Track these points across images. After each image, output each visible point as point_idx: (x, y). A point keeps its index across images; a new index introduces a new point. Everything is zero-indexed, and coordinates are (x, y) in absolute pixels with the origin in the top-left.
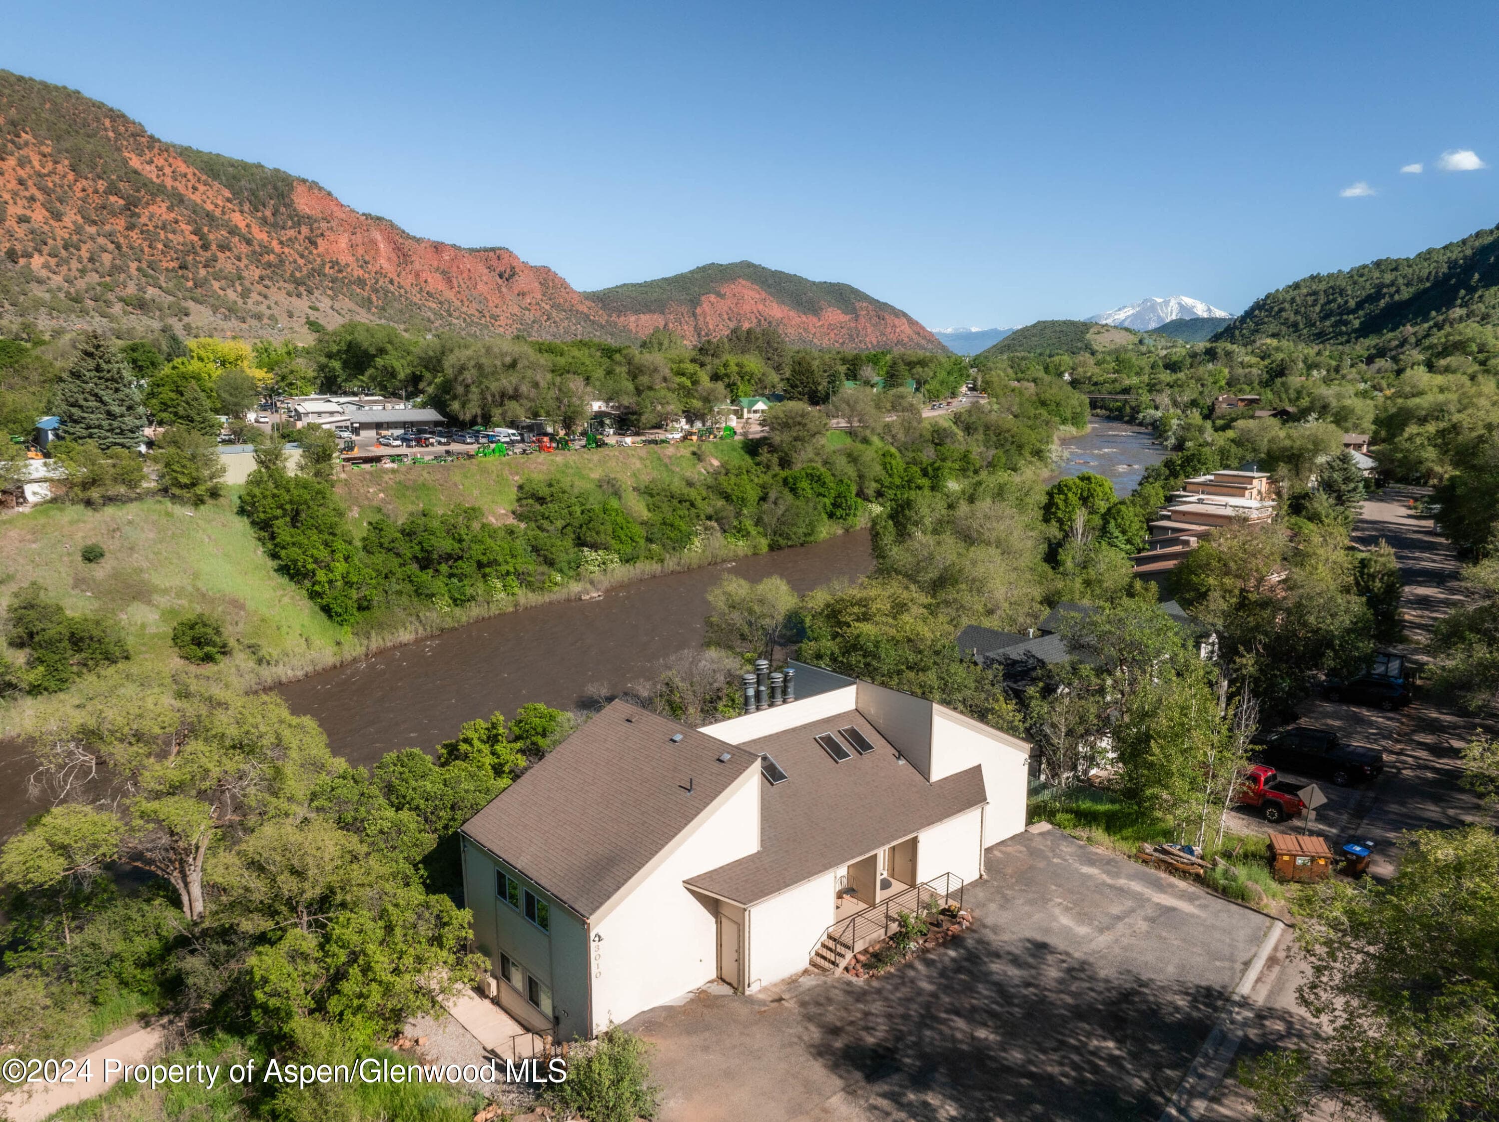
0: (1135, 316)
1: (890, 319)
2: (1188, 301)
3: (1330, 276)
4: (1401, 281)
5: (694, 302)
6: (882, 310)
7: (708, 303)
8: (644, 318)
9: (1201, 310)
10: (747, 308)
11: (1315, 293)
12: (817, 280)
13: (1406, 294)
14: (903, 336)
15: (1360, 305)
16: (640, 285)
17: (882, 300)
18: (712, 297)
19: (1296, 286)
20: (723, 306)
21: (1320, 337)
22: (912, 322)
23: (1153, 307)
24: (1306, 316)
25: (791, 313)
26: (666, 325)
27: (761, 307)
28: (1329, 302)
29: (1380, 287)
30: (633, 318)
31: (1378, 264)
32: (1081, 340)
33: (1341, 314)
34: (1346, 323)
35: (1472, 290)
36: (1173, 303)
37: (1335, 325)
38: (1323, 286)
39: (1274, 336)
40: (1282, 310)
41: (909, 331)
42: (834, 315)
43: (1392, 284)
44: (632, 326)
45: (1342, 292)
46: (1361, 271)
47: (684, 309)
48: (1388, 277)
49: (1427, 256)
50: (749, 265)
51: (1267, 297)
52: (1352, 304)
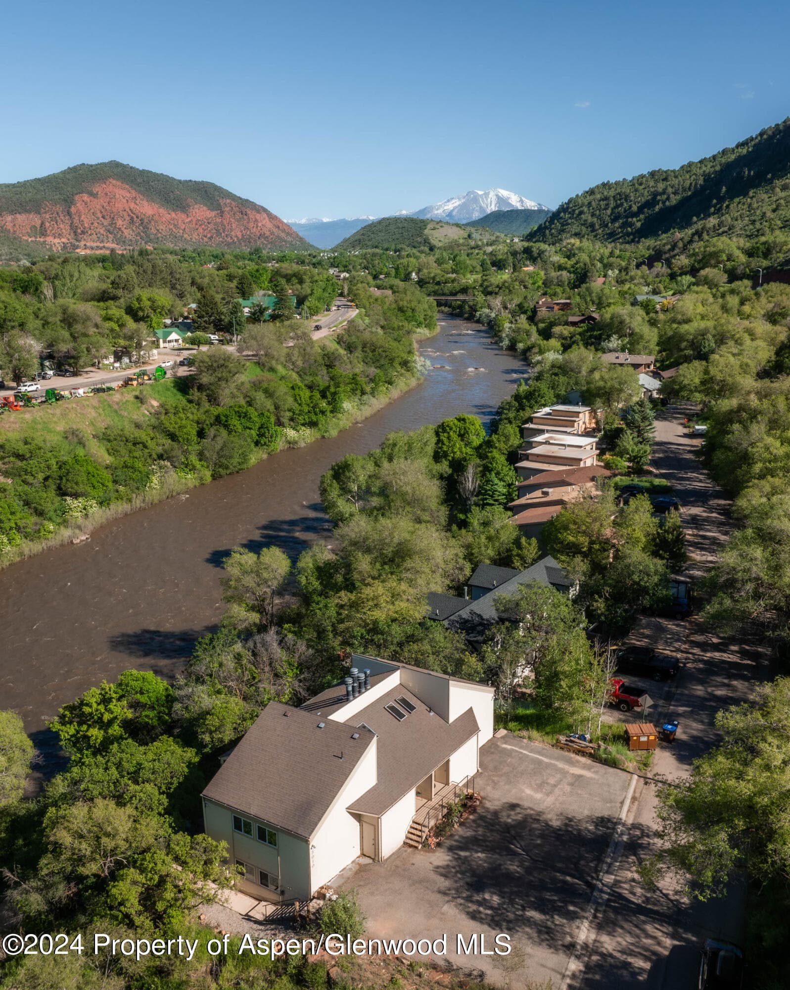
0: (462, 207)
1: (252, 214)
2: (504, 193)
3: (617, 183)
4: (670, 190)
5: (68, 202)
6: (244, 207)
7: (81, 202)
8: (21, 218)
9: (515, 201)
10: (119, 206)
11: (606, 199)
12: (183, 178)
13: (674, 200)
14: (264, 230)
15: (641, 210)
16: (14, 185)
17: (244, 197)
18: (85, 197)
19: (592, 192)
20: (97, 204)
21: (611, 236)
22: (272, 217)
23: (476, 199)
24: (599, 218)
25: (161, 210)
26: (42, 224)
27: (132, 205)
28: (617, 207)
29: (655, 195)
30: (9, 218)
31: (652, 174)
32: (420, 235)
33: (627, 217)
34: (631, 225)
35: (721, 200)
36: (492, 195)
37: (624, 225)
38: (612, 193)
39: (576, 235)
40: (581, 213)
41: (269, 225)
42: (201, 211)
43: (664, 192)
44: (9, 226)
45: (627, 198)
46: (639, 180)
47: (59, 208)
48: (661, 186)
49: (688, 168)
50: (114, 165)
51: (570, 201)
52: (635, 208)
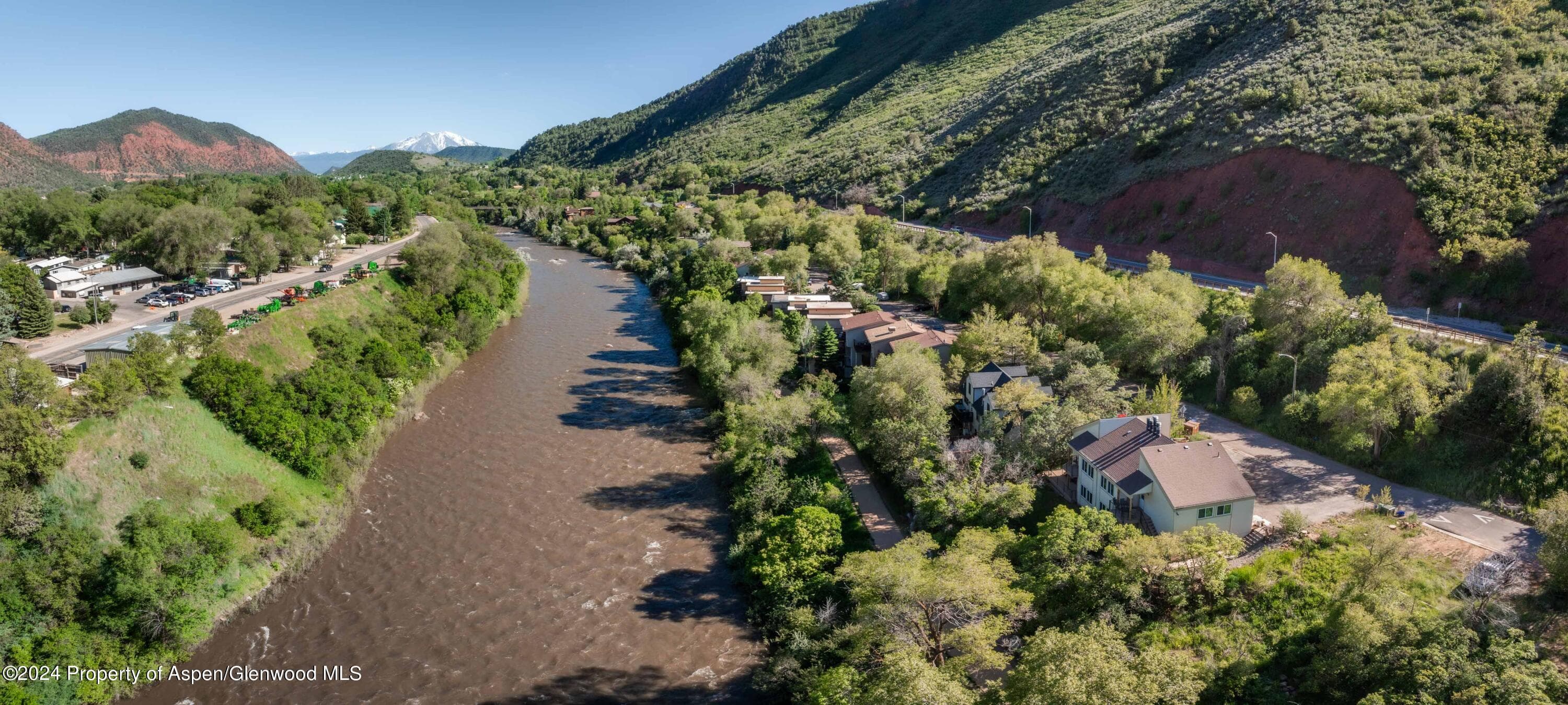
1: (262, 148)
3: (568, 126)
4: (612, 132)
5: (119, 140)
6: (257, 142)
7: (129, 141)
8: (81, 155)
10: (159, 142)
11: (563, 137)
12: (208, 120)
13: (616, 138)
14: (273, 161)
15: (592, 145)
16: (74, 129)
17: (256, 134)
18: (133, 137)
19: (550, 132)
20: (141, 142)
21: (572, 164)
22: (278, 151)
23: (429, 139)
24: (560, 150)
25: (192, 146)
26: (98, 159)
27: (169, 142)
28: (572, 142)
29: (601, 135)
30: (71, 156)
31: (594, 120)
32: (408, 163)
33: (582, 150)
34: (587, 155)
35: (654, 138)
36: (441, 136)
37: (580, 156)
38: (567, 133)
39: (544, 162)
40: (545, 147)
41: (276, 156)
42: (223, 146)
43: (608, 132)
44: (71, 162)
45: (579, 136)
46: (585, 125)
47: (111, 146)
48: (604, 129)
49: (620, 117)
50: (156, 110)
51: (534, 139)
52: (587, 144)
